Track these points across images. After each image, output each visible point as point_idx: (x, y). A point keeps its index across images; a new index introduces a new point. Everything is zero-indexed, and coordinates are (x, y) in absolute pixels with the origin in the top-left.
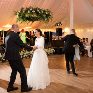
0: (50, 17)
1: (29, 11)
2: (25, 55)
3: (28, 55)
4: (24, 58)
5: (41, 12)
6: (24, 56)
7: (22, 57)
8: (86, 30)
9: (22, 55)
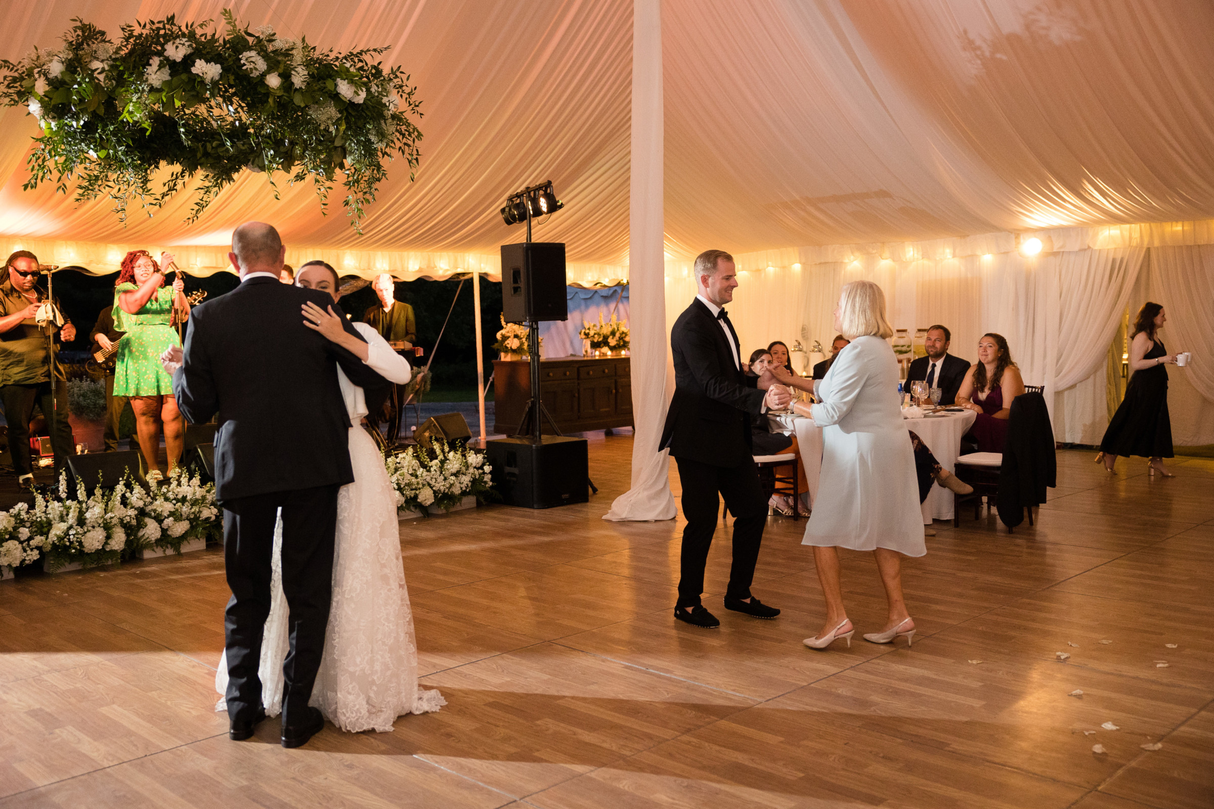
0: (390, 128)
1: (155, 61)
2: (159, 519)
3: (194, 521)
4: (148, 554)
5: (286, 76)
6: (152, 530)
7: (128, 542)
8: (836, 265)
9: (126, 527)
